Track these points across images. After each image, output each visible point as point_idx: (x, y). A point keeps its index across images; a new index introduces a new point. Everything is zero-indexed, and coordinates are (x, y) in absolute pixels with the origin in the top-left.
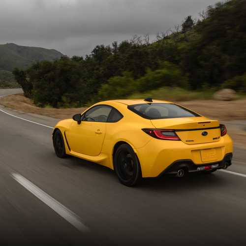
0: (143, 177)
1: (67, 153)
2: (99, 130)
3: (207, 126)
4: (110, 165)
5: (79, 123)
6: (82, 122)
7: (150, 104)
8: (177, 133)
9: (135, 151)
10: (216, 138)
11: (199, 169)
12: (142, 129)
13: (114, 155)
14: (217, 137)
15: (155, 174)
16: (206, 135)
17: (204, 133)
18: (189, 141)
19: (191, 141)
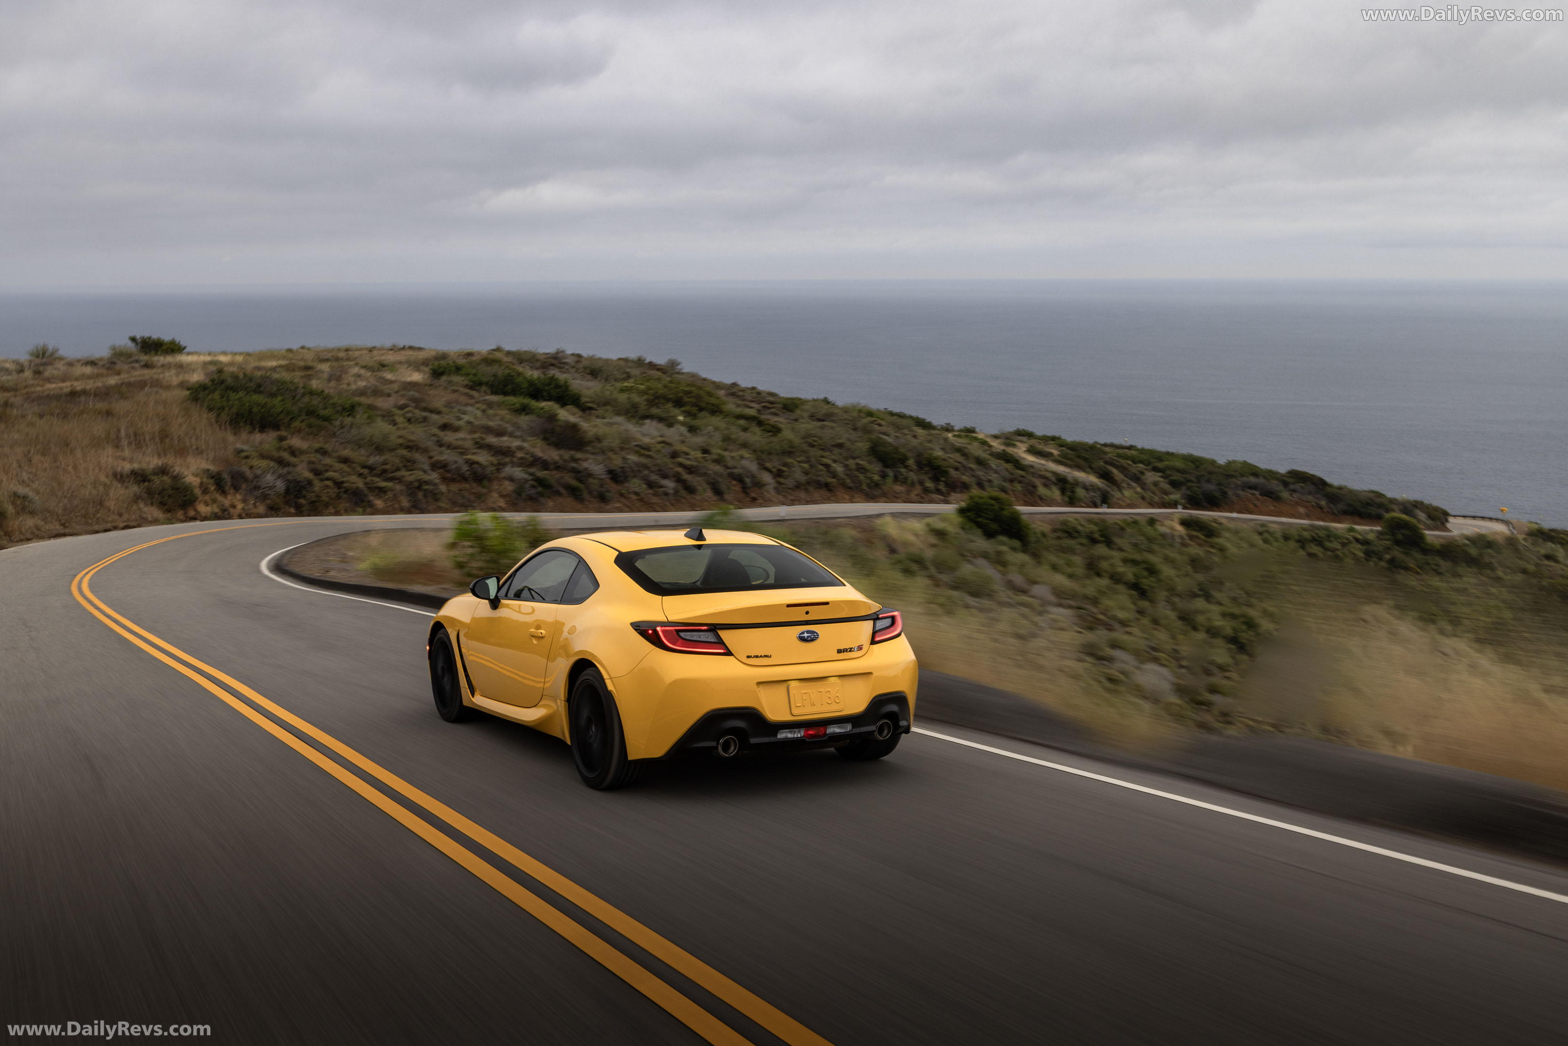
0: (629, 759)
1: (465, 703)
2: (538, 627)
3: (816, 614)
4: (562, 730)
5: (495, 604)
6: (504, 602)
7: (699, 547)
8: (724, 635)
9: (610, 687)
10: (851, 650)
11: (783, 735)
12: (632, 624)
13: (569, 700)
14: (854, 645)
15: (658, 750)
16: (812, 640)
17: (806, 635)
18: (757, 657)
19: (761, 656)
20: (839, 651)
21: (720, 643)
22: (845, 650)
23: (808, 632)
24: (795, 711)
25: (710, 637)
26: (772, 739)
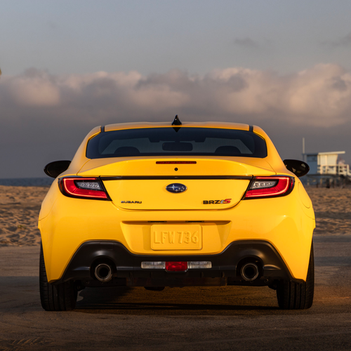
10: (217, 202)
11: (146, 266)
16: (179, 192)
17: (173, 187)
18: (129, 202)
19: (133, 202)
20: (205, 202)
21: (103, 190)
22: (212, 202)
23: (176, 185)
24: (154, 246)
25: (96, 186)
26: (135, 268)
